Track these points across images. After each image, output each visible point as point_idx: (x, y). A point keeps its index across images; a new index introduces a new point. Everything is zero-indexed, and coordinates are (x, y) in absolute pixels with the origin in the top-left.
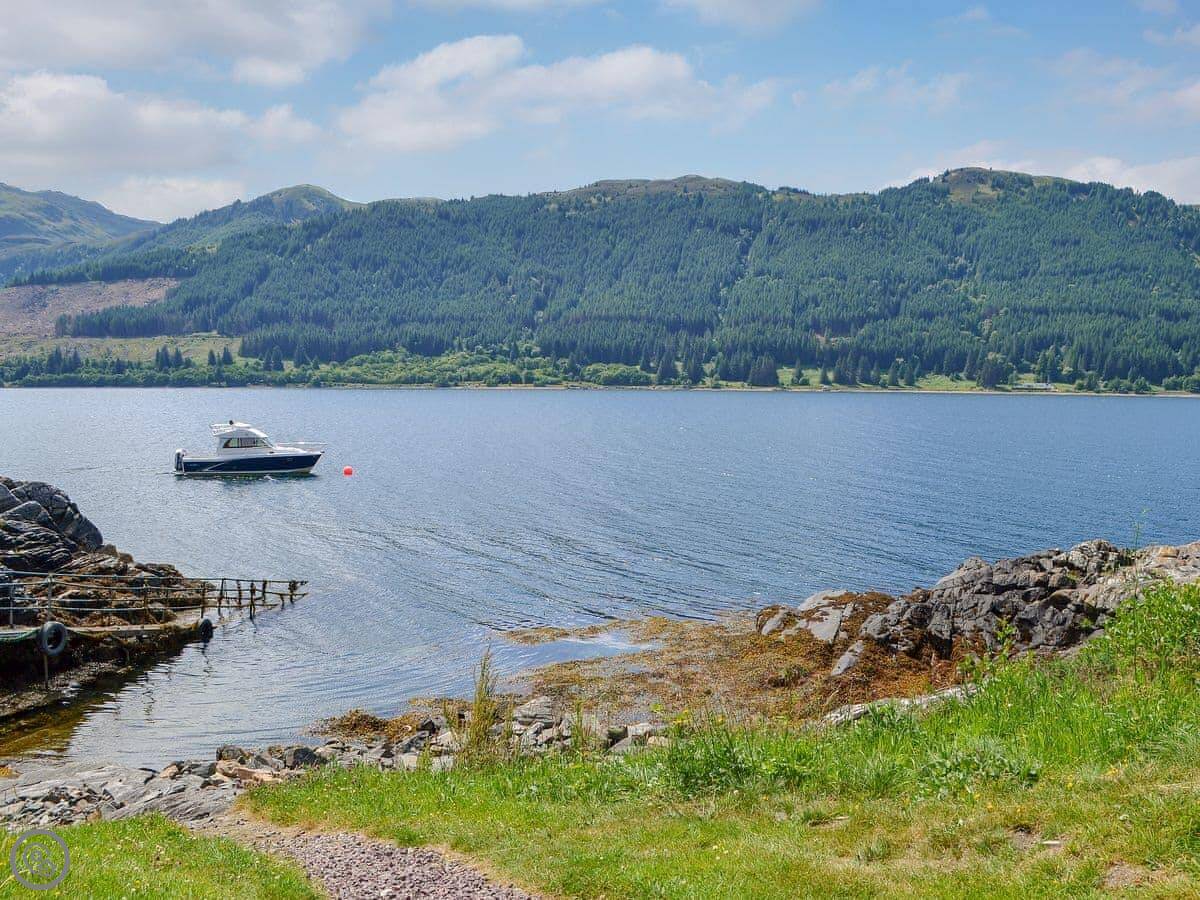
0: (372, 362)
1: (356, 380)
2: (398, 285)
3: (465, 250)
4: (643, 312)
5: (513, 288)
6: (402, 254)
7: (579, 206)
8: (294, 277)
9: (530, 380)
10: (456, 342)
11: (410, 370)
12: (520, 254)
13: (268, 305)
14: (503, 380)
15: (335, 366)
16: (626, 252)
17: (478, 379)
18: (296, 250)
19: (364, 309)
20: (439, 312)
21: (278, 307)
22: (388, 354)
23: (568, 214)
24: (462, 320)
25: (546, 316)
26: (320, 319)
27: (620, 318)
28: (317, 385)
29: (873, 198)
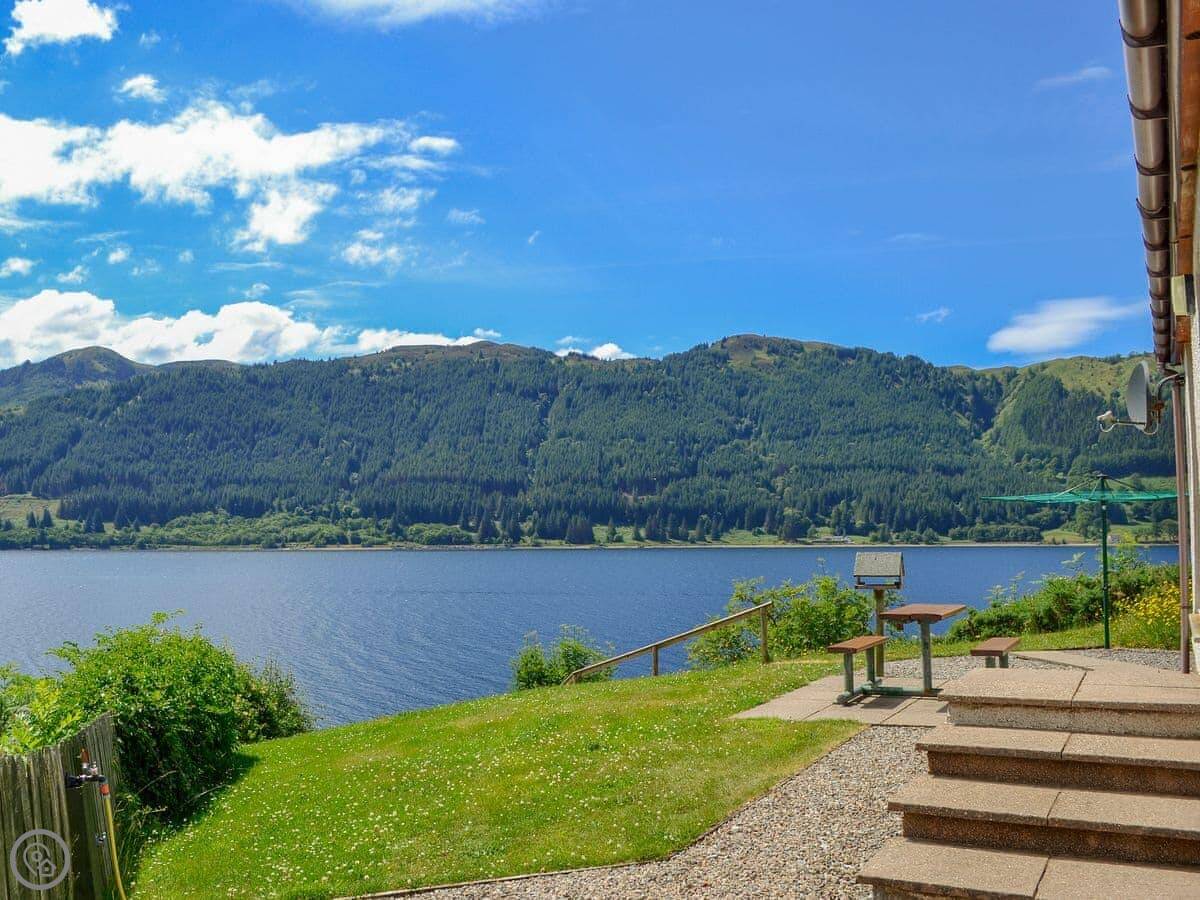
0: (194, 523)
1: (180, 541)
2: (211, 448)
3: (275, 413)
4: (457, 474)
5: (326, 451)
6: (214, 418)
7: (381, 370)
8: (108, 439)
9: (356, 541)
10: (275, 504)
11: (234, 531)
12: (328, 417)
13: (84, 467)
14: (330, 541)
15: (155, 528)
16: (431, 416)
17: (304, 540)
18: (106, 413)
19: (181, 472)
20: (256, 474)
21: (95, 469)
22: (208, 516)
23: (371, 379)
24: (278, 482)
25: (361, 478)
26: (136, 481)
27: (434, 479)
28: (142, 547)
29: (658, 363)
